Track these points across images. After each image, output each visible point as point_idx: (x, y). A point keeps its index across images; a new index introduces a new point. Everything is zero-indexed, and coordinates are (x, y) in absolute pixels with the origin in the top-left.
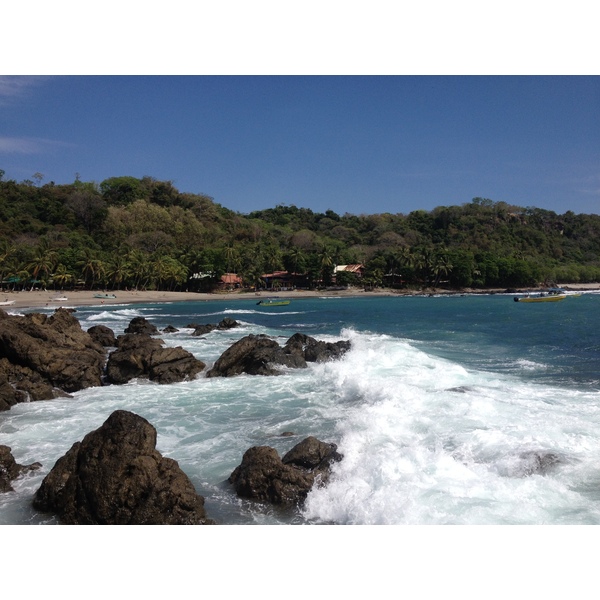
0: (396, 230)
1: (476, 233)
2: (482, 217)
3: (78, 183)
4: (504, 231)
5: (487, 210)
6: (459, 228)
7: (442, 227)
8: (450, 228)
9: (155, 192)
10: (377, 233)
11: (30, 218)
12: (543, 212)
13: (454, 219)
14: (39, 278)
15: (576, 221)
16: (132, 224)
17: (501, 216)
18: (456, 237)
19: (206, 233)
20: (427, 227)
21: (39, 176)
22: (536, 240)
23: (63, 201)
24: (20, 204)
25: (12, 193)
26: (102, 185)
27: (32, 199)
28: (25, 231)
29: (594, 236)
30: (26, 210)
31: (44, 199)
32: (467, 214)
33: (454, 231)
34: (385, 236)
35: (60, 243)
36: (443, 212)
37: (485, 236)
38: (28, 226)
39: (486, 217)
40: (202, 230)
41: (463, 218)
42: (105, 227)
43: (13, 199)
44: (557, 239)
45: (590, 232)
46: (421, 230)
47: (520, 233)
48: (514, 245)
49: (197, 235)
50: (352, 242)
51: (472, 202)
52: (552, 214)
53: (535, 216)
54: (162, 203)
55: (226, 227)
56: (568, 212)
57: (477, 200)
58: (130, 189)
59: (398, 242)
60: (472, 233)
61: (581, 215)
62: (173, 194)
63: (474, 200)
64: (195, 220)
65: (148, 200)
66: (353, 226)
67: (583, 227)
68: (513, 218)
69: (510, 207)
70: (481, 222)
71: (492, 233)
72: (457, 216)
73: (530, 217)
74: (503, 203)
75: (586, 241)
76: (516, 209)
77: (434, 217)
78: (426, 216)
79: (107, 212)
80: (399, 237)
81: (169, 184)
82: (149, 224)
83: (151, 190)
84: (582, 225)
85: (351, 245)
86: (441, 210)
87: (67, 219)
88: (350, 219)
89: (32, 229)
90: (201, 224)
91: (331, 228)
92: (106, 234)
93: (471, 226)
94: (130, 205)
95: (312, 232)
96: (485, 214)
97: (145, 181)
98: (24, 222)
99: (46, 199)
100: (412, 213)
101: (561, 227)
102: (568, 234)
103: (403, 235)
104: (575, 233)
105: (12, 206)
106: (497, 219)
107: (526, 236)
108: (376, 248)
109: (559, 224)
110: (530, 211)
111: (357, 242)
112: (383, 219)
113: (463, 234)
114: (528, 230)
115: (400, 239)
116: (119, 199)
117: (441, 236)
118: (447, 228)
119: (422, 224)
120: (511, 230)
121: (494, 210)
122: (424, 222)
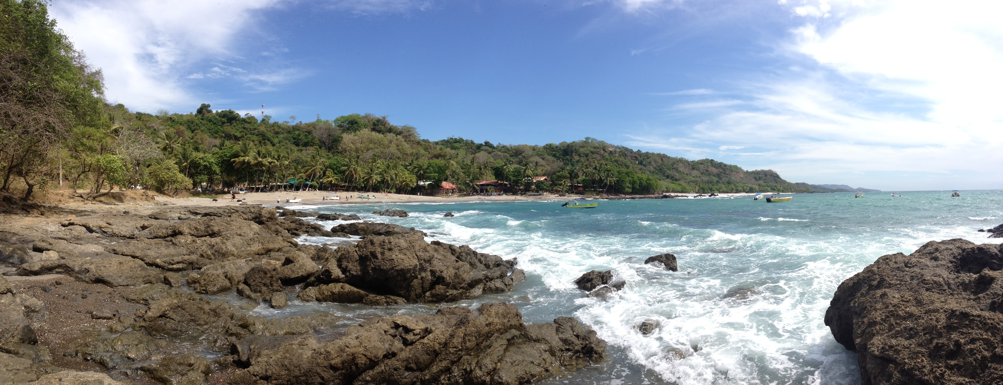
1: (590, 159)
2: (593, 150)
3: (319, 121)
4: (607, 159)
5: (595, 145)
6: (579, 155)
7: (568, 155)
8: (574, 155)
12: (626, 149)
13: (575, 150)
15: (644, 156)
17: (604, 150)
18: (578, 161)
20: (558, 154)
22: (626, 166)
25: (277, 129)
29: (655, 165)
32: (583, 147)
33: (577, 158)
34: (531, 159)
37: (596, 162)
39: (595, 150)
41: (581, 150)
43: (277, 133)
44: (636, 166)
45: (653, 163)
46: (554, 156)
47: (616, 161)
50: (507, 163)
52: (631, 151)
53: (622, 151)
56: (639, 150)
57: (587, 138)
59: (541, 163)
60: (588, 160)
61: (647, 153)
63: (585, 139)
66: (505, 152)
67: (649, 160)
68: (611, 152)
69: (608, 145)
70: (592, 153)
71: (600, 160)
72: (577, 148)
73: (620, 152)
74: (603, 142)
75: (652, 168)
76: (613, 146)
77: (562, 149)
78: (557, 147)
80: (541, 160)
84: (648, 158)
86: (566, 145)
88: (502, 147)
91: (490, 153)
93: (587, 155)
96: (595, 148)
99: (298, 132)
100: (547, 145)
101: (636, 159)
102: (641, 163)
103: (543, 159)
104: (644, 163)
106: (602, 152)
107: (620, 163)
109: (636, 157)
110: (619, 148)
111: (511, 162)
112: (528, 148)
114: (620, 159)
117: (568, 160)
118: (571, 155)
119: (554, 153)
120: (611, 159)
121: (600, 145)
122: (555, 151)
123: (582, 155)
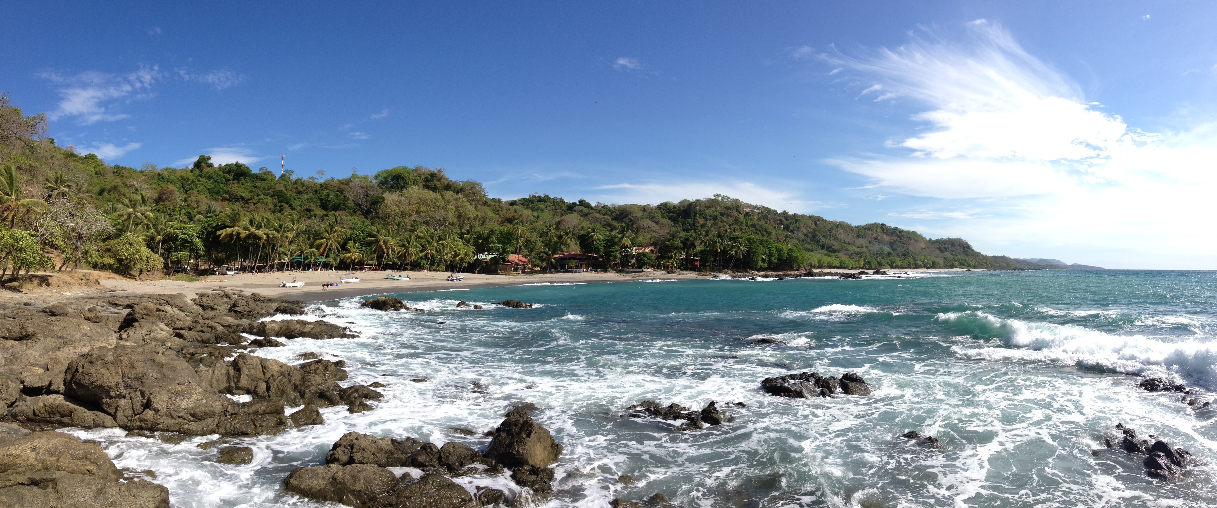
1: (719, 223)
2: (723, 211)
3: (354, 176)
4: (742, 223)
5: (726, 205)
6: (705, 218)
7: (689, 217)
9: (427, 180)
10: (632, 220)
11: (314, 207)
12: (768, 210)
13: (700, 210)
14: (327, 257)
15: (792, 219)
20: (676, 216)
22: (766, 232)
23: (342, 191)
27: (316, 191)
29: (805, 232)
31: (326, 191)
32: (709, 207)
33: (701, 221)
34: (640, 223)
36: (689, 204)
39: (726, 211)
41: (708, 210)
44: (781, 232)
45: (803, 228)
46: (671, 218)
47: (754, 226)
50: (609, 227)
51: (713, 198)
52: (774, 212)
53: (762, 213)
56: (784, 211)
57: (717, 196)
58: (403, 178)
60: (716, 224)
61: (794, 215)
62: (443, 181)
63: (714, 196)
64: (467, 204)
65: (421, 186)
66: (605, 214)
67: (797, 224)
68: (747, 213)
69: (743, 204)
70: (722, 214)
71: (732, 224)
72: (702, 209)
73: (759, 213)
74: (737, 200)
75: (801, 235)
76: (750, 206)
77: (682, 209)
78: (674, 207)
79: (383, 198)
80: (653, 224)
83: (423, 178)
84: (797, 222)
86: (687, 203)
87: (346, 206)
88: (602, 207)
91: (585, 215)
93: (715, 218)
94: (404, 191)
96: (726, 208)
97: (416, 170)
100: (662, 204)
101: (781, 222)
102: (787, 228)
103: (657, 223)
106: (736, 213)
109: (780, 220)
110: (758, 208)
111: (613, 227)
112: (636, 208)
113: (709, 223)
114: (760, 223)
117: (690, 224)
118: (694, 218)
119: (671, 214)
120: (747, 223)
121: (732, 205)
122: (673, 212)
123: (709, 217)
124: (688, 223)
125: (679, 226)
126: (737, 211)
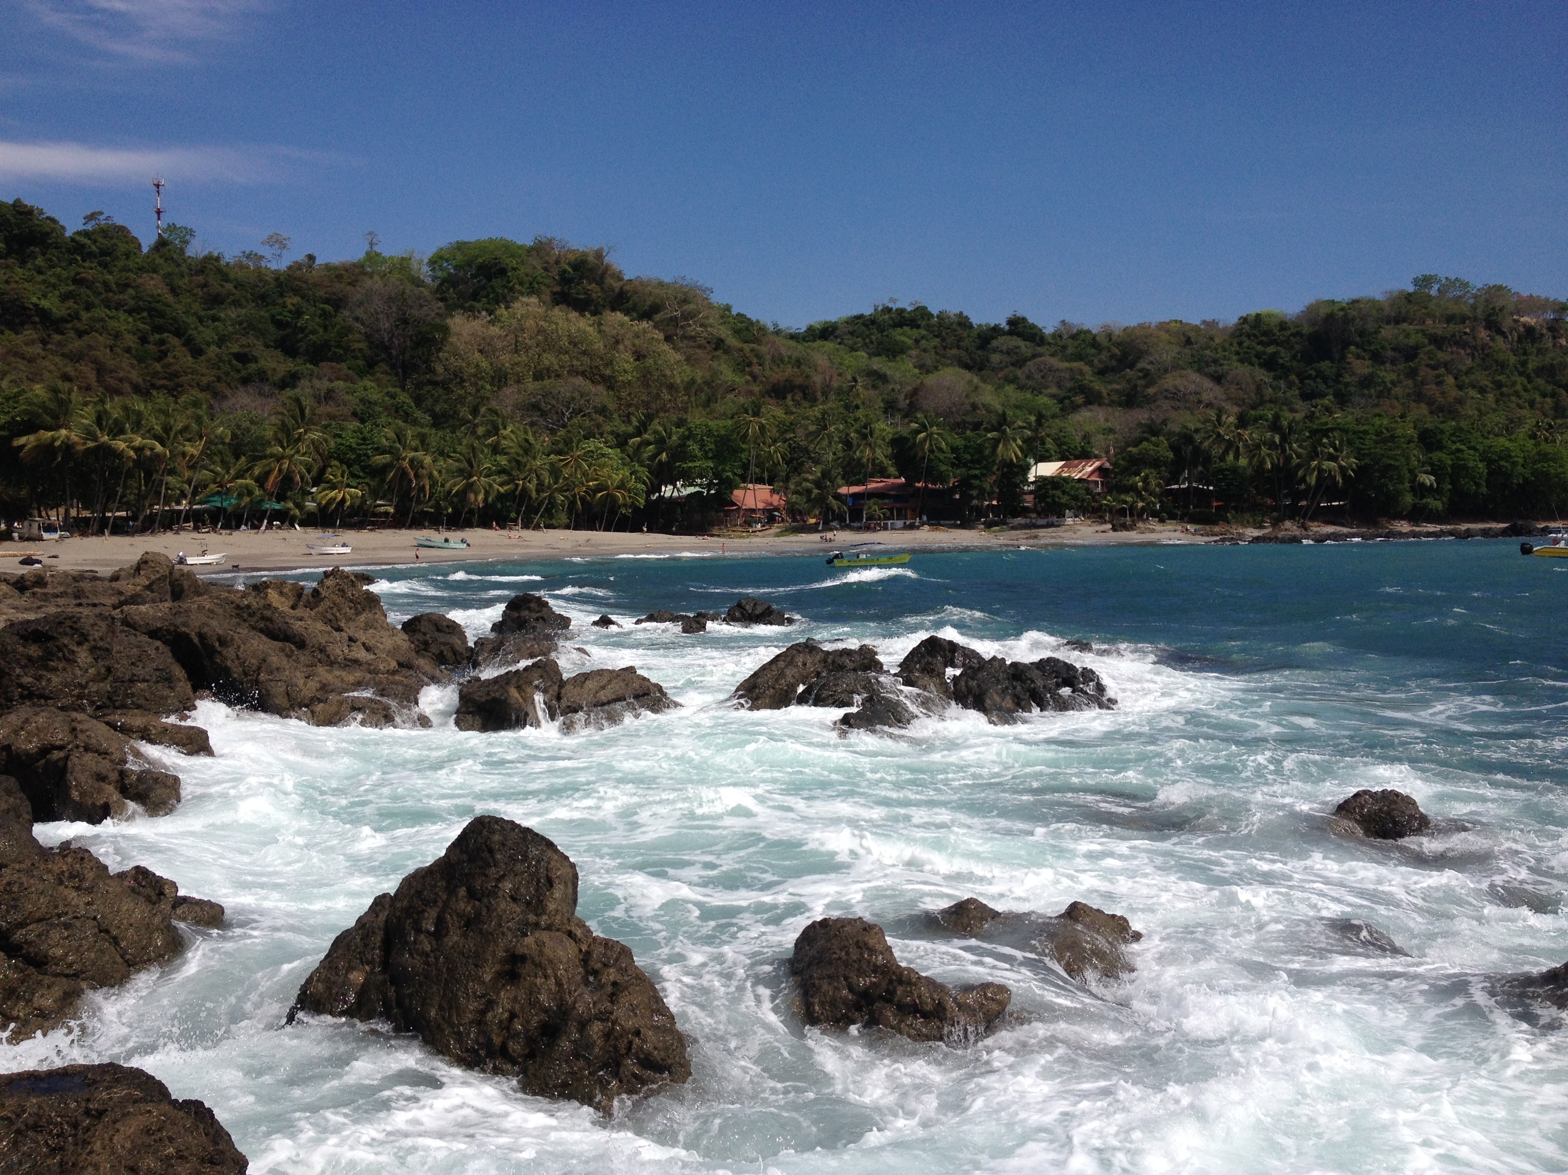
0: (1200, 364)
1: (1424, 372)
2: (1440, 328)
3: (373, 257)
4: (1503, 366)
5: (1454, 309)
6: (1377, 358)
7: (1327, 356)
8: (1350, 357)
9: (565, 279)
10: (1146, 374)
11: (258, 348)
13: (1362, 333)
14: (281, 498)
16: (506, 359)
17: (1493, 326)
18: (1366, 382)
19: (693, 381)
20: (1285, 356)
21: (278, 242)
23: (338, 303)
24: (232, 313)
25: (216, 286)
26: (432, 262)
27: (262, 299)
28: (245, 381)
30: (248, 327)
31: (292, 300)
32: (1398, 320)
33: (1362, 367)
34: (1170, 381)
35: (330, 408)
36: (1330, 317)
37: (1450, 380)
38: (253, 366)
39: (1453, 328)
40: (681, 374)
41: (1387, 332)
42: (440, 369)
43: (216, 300)
46: (1269, 362)
47: (1549, 372)
48: (1532, 404)
49: (671, 387)
50: (1079, 399)
51: (1411, 289)
54: (582, 306)
55: (743, 365)
57: (1425, 281)
58: (503, 272)
59: (1205, 397)
60: (1412, 373)
62: (609, 281)
63: (1416, 282)
64: (666, 347)
65: (547, 298)
66: (1078, 357)
68: (1530, 330)
69: (1521, 300)
70: (1437, 341)
71: (1469, 371)
72: (1371, 326)
74: (1499, 288)
76: (1539, 306)
77: (1306, 330)
78: (1283, 326)
79: (445, 330)
80: (1208, 384)
81: (599, 255)
82: (549, 359)
83: (555, 272)
85: (1075, 408)
86: (1324, 311)
87: (347, 349)
88: (1074, 337)
89: (262, 376)
90: (678, 357)
91: (1020, 362)
92: (444, 385)
93: (1410, 354)
94: (502, 311)
95: (967, 375)
97: (540, 249)
98: (243, 358)
99: (296, 300)
100: (1244, 320)
103: (1218, 379)
105: (215, 319)
106: (1483, 334)
108: (1142, 415)
111: (1092, 399)
112: (1164, 336)
113: (1387, 374)
115: (1210, 391)
116: (475, 297)
117: (1325, 380)
118: (1343, 358)
119: (1271, 349)
120: (1524, 364)
121: (1474, 307)
122: (1274, 342)
123: (1390, 353)
124: (1320, 374)
125: (1290, 386)
126: (1488, 327)
